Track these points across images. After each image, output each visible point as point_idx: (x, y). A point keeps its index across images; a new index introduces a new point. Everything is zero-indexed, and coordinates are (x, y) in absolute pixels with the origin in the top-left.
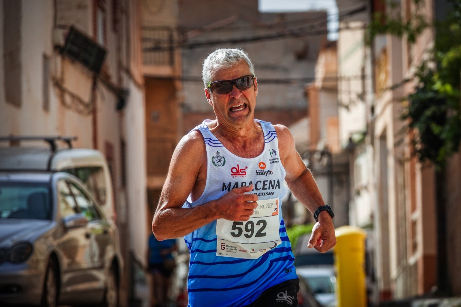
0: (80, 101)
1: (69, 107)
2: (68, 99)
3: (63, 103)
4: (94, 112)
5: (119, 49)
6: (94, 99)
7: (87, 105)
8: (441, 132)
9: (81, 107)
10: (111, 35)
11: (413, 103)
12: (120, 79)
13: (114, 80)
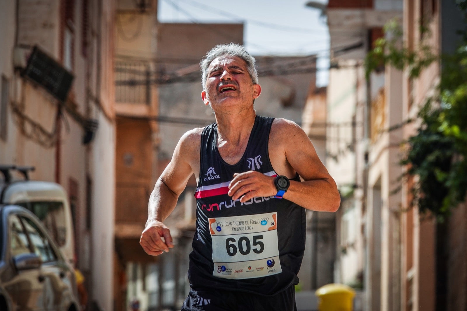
0: (43, 131)
1: (29, 137)
2: (28, 128)
3: (23, 131)
4: (57, 144)
5: (88, 76)
6: (57, 129)
7: (49, 136)
8: (446, 180)
9: (43, 138)
10: (80, 60)
11: (414, 148)
12: (88, 110)
13: (81, 110)
